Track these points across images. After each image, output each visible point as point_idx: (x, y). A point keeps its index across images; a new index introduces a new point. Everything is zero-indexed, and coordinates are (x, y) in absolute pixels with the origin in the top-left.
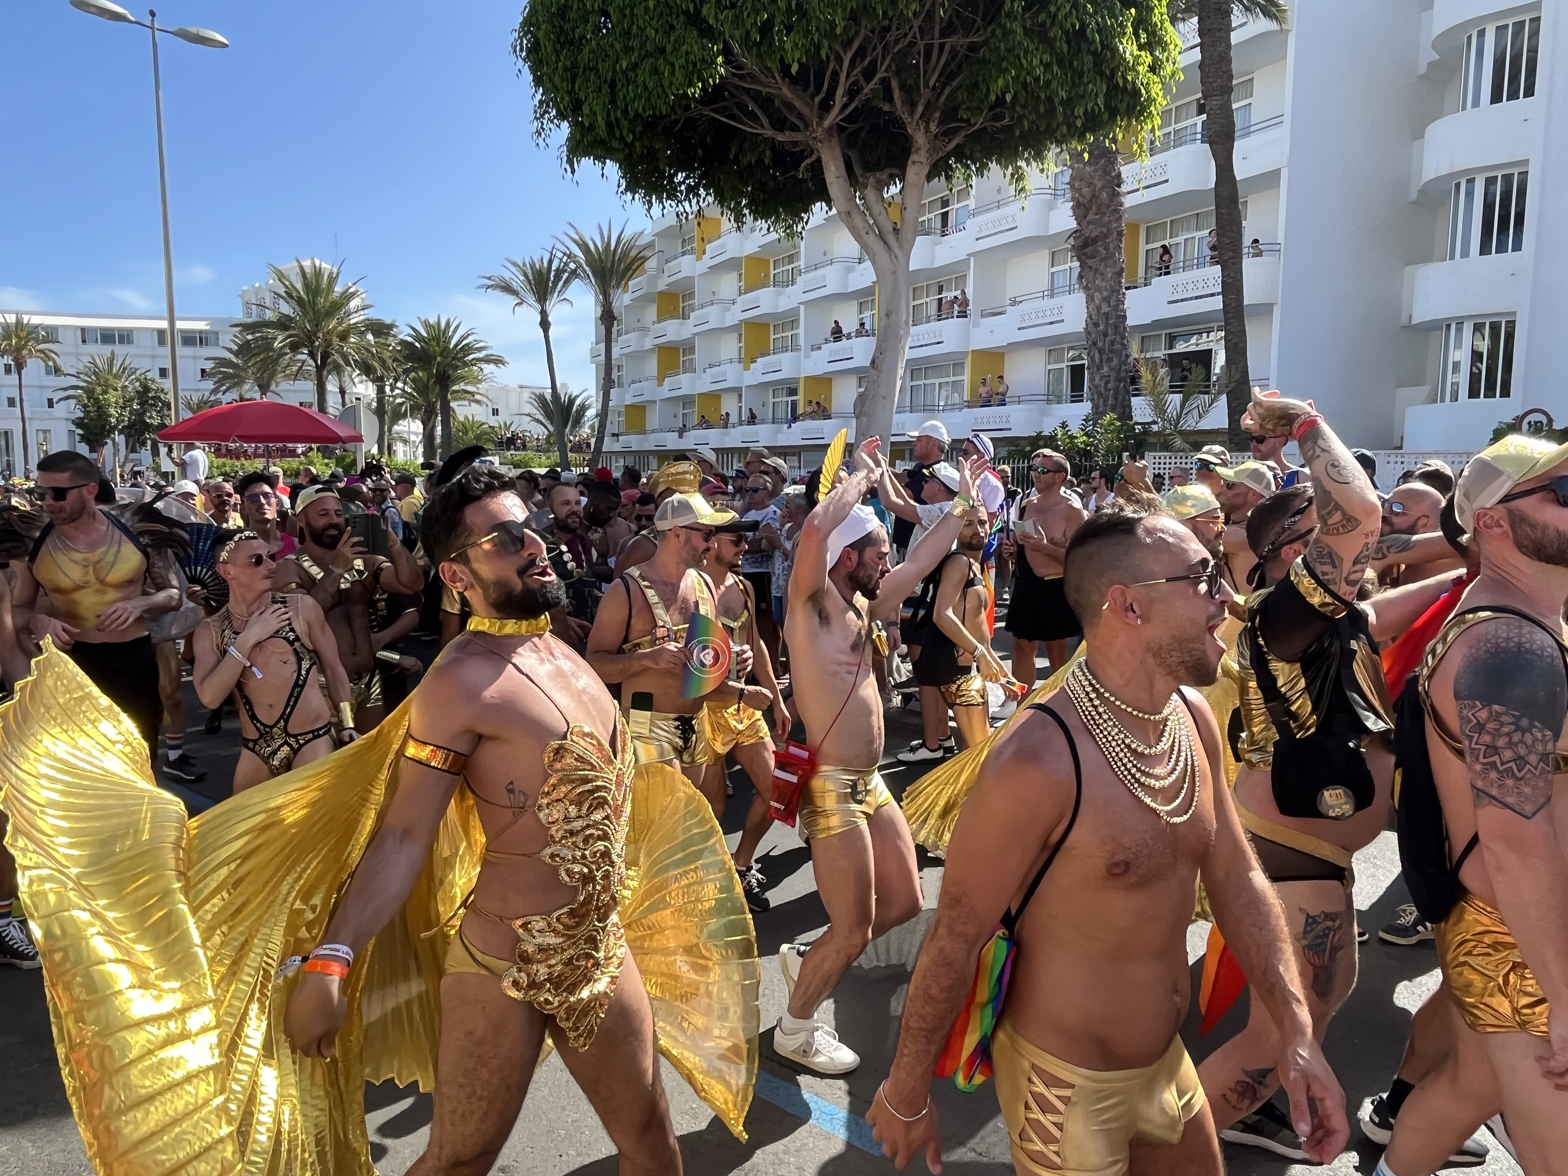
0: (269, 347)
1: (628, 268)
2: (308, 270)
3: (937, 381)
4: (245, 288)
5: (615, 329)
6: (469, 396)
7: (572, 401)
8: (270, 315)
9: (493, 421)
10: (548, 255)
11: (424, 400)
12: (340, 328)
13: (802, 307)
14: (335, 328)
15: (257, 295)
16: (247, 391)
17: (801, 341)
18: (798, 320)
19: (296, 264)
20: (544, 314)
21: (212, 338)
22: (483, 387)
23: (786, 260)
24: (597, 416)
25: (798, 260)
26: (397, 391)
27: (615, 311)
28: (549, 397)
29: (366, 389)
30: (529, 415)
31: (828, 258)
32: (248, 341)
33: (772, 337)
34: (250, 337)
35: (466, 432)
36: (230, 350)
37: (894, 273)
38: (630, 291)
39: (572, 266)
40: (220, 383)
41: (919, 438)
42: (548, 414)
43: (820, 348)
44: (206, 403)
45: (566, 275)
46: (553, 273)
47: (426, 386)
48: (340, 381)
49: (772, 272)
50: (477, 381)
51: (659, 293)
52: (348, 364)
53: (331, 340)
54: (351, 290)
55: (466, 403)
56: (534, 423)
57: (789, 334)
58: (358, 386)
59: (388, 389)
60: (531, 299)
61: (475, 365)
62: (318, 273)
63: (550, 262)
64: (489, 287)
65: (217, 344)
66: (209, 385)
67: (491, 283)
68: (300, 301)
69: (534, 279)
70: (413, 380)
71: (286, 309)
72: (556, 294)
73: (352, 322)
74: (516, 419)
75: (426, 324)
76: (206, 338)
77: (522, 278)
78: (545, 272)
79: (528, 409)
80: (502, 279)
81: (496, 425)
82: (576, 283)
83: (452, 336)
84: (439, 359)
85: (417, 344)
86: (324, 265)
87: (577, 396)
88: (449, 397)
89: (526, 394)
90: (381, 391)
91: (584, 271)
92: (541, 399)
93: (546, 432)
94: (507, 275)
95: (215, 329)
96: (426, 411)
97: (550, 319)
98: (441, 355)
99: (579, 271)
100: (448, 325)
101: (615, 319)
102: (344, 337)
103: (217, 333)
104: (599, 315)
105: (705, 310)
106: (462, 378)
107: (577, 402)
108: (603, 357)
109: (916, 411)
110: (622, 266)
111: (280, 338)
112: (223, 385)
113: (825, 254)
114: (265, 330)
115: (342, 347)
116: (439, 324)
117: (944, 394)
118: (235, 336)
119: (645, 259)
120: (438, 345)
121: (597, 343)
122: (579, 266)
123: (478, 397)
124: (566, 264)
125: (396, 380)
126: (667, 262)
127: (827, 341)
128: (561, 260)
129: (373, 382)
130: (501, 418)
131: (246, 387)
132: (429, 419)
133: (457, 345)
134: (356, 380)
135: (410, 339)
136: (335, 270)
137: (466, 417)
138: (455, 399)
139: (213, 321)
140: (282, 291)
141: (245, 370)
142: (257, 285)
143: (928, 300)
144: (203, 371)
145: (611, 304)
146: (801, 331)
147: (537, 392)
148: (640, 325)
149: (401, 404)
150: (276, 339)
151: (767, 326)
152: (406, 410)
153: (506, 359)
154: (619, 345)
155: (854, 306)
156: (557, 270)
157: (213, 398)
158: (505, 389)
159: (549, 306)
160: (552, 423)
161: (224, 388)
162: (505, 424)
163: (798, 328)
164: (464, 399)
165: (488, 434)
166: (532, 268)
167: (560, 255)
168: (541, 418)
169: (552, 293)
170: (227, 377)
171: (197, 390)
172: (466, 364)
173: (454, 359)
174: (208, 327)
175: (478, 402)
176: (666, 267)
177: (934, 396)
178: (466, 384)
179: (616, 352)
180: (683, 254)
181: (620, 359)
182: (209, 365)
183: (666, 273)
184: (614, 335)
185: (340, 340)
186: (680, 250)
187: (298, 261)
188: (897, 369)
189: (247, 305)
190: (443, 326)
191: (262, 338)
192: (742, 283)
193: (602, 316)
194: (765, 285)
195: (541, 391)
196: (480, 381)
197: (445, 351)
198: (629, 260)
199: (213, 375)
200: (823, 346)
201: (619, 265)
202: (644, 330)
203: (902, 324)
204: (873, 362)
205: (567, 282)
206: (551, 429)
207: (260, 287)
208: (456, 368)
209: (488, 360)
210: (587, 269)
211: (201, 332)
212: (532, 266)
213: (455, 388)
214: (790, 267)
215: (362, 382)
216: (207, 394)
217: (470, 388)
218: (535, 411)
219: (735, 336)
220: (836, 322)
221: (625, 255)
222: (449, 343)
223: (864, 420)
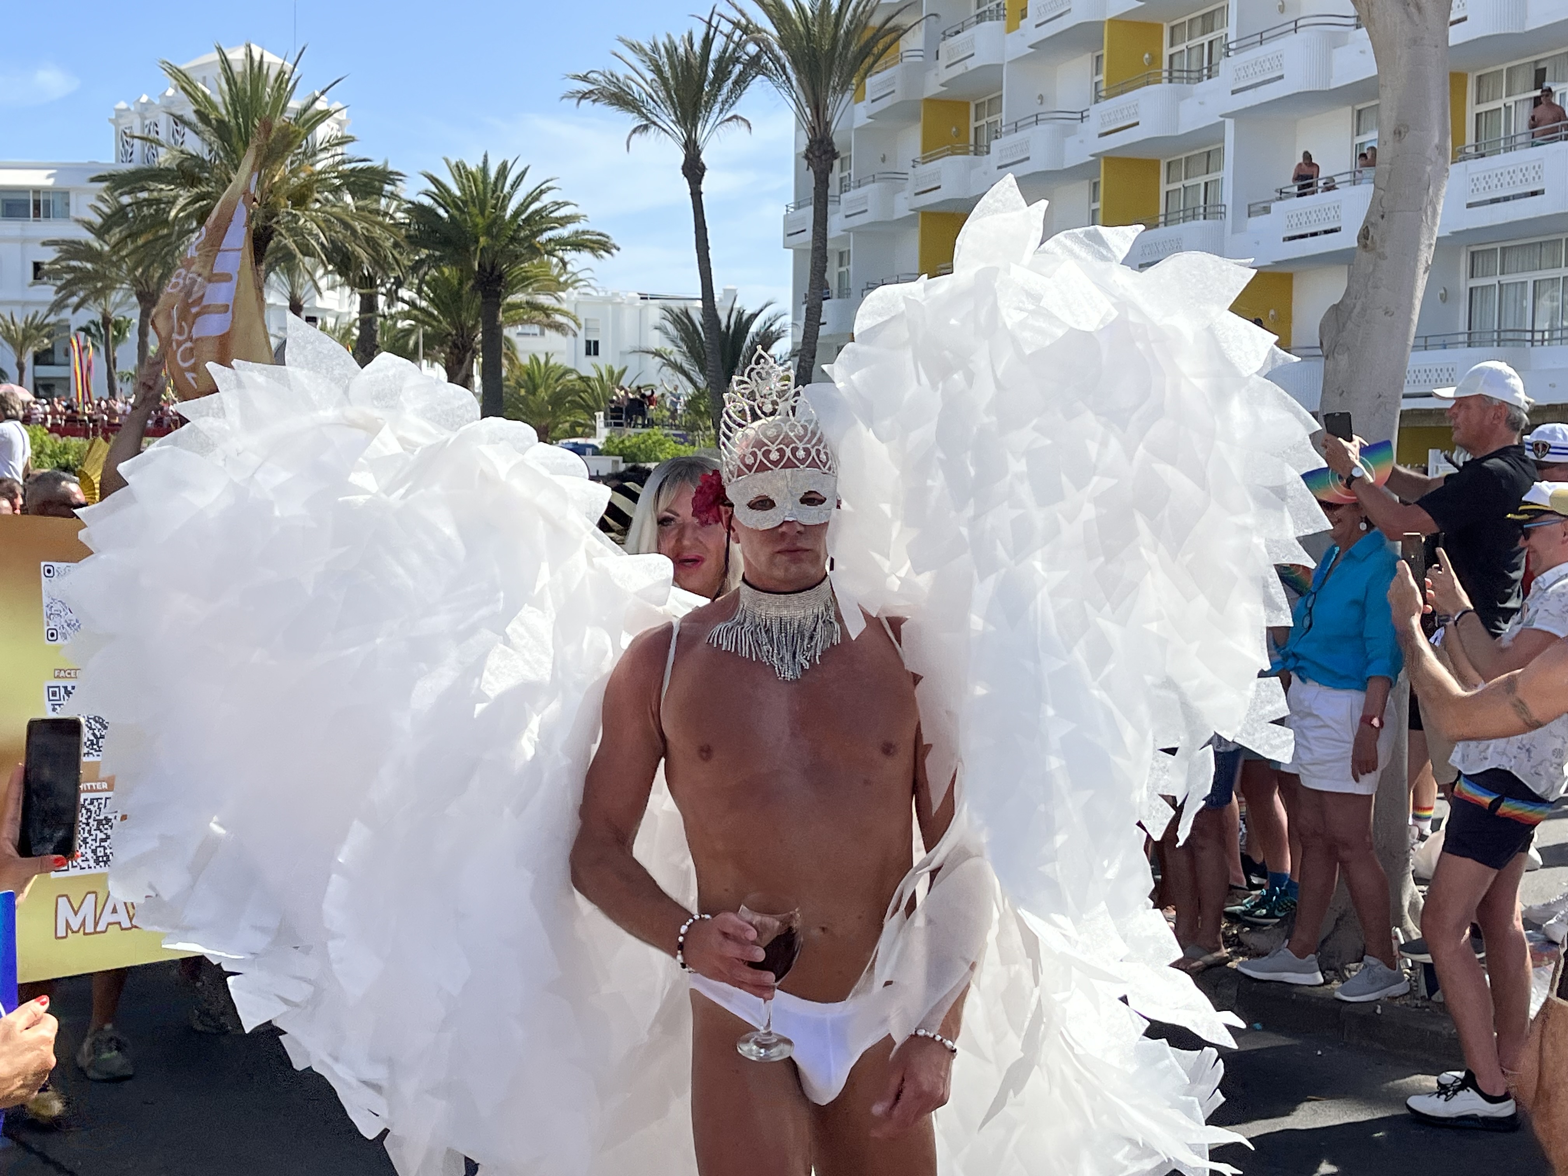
0: (159, 220)
1: (865, 52)
2: (237, 68)
3: (1530, 277)
4: (122, 105)
5: (835, 177)
6: (540, 316)
7: (743, 325)
8: (164, 158)
9: (587, 367)
10: (704, 27)
11: (452, 324)
12: (294, 181)
13: (1230, 124)
14: (284, 180)
15: (143, 118)
16: (117, 306)
17: (1227, 196)
18: (1220, 151)
19: (216, 56)
20: (692, 150)
21: (58, 206)
22: (569, 297)
23: (1199, 24)
24: (793, 354)
25: (1224, 23)
26: (401, 306)
27: (837, 140)
28: (697, 317)
29: (340, 302)
30: (657, 354)
31: (1288, 17)
32: (123, 208)
33: (1164, 188)
34: (126, 200)
35: (533, 390)
36: (89, 226)
37: (1415, 42)
38: (868, 97)
39: (752, 49)
40: (68, 289)
41: (1461, 402)
42: (696, 352)
43: (1267, 210)
44: (39, 328)
45: (739, 68)
46: (711, 66)
47: (456, 296)
48: (292, 285)
49: (1167, 51)
50: (556, 286)
51: (928, 100)
52: (307, 251)
53: (276, 204)
54: (320, 106)
55: (536, 329)
56: (668, 371)
57: (1201, 180)
58: (327, 294)
59: (381, 300)
60: (666, 118)
61: (551, 253)
62: (256, 71)
63: (707, 42)
64: (584, 96)
65: (66, 215)
66: (48, 293)
67: (586, 87)
68: (221, 129)
69: (675, 77)
70: (434, 285)
71: (194, 145)
72: (717, 108)
73: (319, 167)
74: (633, 362)
75: (460, 170)
76: (47, 203)
77: (649, 76)
78: (695, 62)
79: (656, 341)
80: (613, 80)
81: (594, 375)
82: (759, 85)
83: (510, 195)
84: (483, 240)
85: (441, 212)
86: (269, 58)
87: (754, 316)
88: (501, 318)
89: (654, 313)
90: (368, 305)
91: (776, 59)
92: (681, 320)
93: (691, 390)
94: (621, 71)
95: (64, 185)
96: (455, 345)
97: (703, 157)
98: (488, 232)
99: (765, 59)
100: (503, 171)
101: (835, 155)
102: (300, 199)
103: (66, 193)
104: (803, 149)
105: (1020, 135)
106: (525, 281)
107: (754, 328)
108: (808, 236)
109: (1481, 344)
110: (854, 48)
111: (181, 202)
112: (73, 294)
113: (1282, 9)
114: (153, 185)
115: (296, 218)
116: (484, 170)
117: (1545, 304)
118: (101, 199)
119: (900, 32)
120: (482, 213)
121: (798, 206)
122: (765, 47)
123: (559, 318)
124: (740, 45)
125: (399, 283)
126: (945, 36)
127: (1282, 195)
128: (729, 37)
129: (353, 285)
130: (607, 359)
131: (116, 297)
132: (461, 362)
133: (517, 214)
134: (323, 283)
135: (427, 201)
136: (289, 66)
137: (535, 359)
138: (514, 323)
139: (62, 170)
140: (189, 112)
141: (117, 265)
142: (144, 99)
143: (1510, 101)
144: (37, 266)
145: (828, 124)
146: (1227, 174)
147: (675, 306)
148: (886, 167)
149: (408, 332)
150: (172, 202)
151: (1154, 165)
152: (417, 344)
153: (614, 241)
154: (843, 210)
155: (1344, 116)
156: (720, 61)
157: (52, 319)
158: (613, 302)
159: (702, 133)
160: (702, 370)
161: (75, 300)
162: (611, 372)
163: (1219, 169)
164: (530, 321)
165: (577, 393)
166: (670, 55)
167: (726, 27)
168: (679, 359)
169: (709, 107)
170: (83, 277)
171: (25, 304)
172: (535, 251)
173: (513, 239)
174: (50, 182)
175: (559, 328)
176: (943, 47)
177: (1523, 309)
178: (537, 291)
179: (836, 225)
180: (981, 18)
181: (845, 239)
182: (48, 256)
183: (943, 61)
184: (834, 189)
185: (294, 205)
186: (974, 11)
187: (220, 50)
188: (1418, 249)
189: (126, 138)
190: (493, 174)
191: (149, 202)
192: (1101, 77)
193: (810, 149)
194: (1149, 78)
195: (682, 304)
196: (563, 286)
197: (495, 226)
198: (867, 35)
199: (55, 274)
200: (1274, 206)
201: (847, 46)
202: (895, 178)
203: (1431, 153)
204: (1364, 235)
205: (741, 82)
206: (702, 382)
207: (149, 103)
208: (516, 258)
209: (578, 244)
210: (781, 53)
211: (37, 191)
212: (672, 51)
213: (512, 299)
214: (1205, 39)
215: (332, 288)
216: (44, 310)
217: (544, 300)
218: (669, 347)
219: (1083, 189)
220: (1307, 156)
221: (859, 24)
222: (504, 208)
223: (1343, 360)
